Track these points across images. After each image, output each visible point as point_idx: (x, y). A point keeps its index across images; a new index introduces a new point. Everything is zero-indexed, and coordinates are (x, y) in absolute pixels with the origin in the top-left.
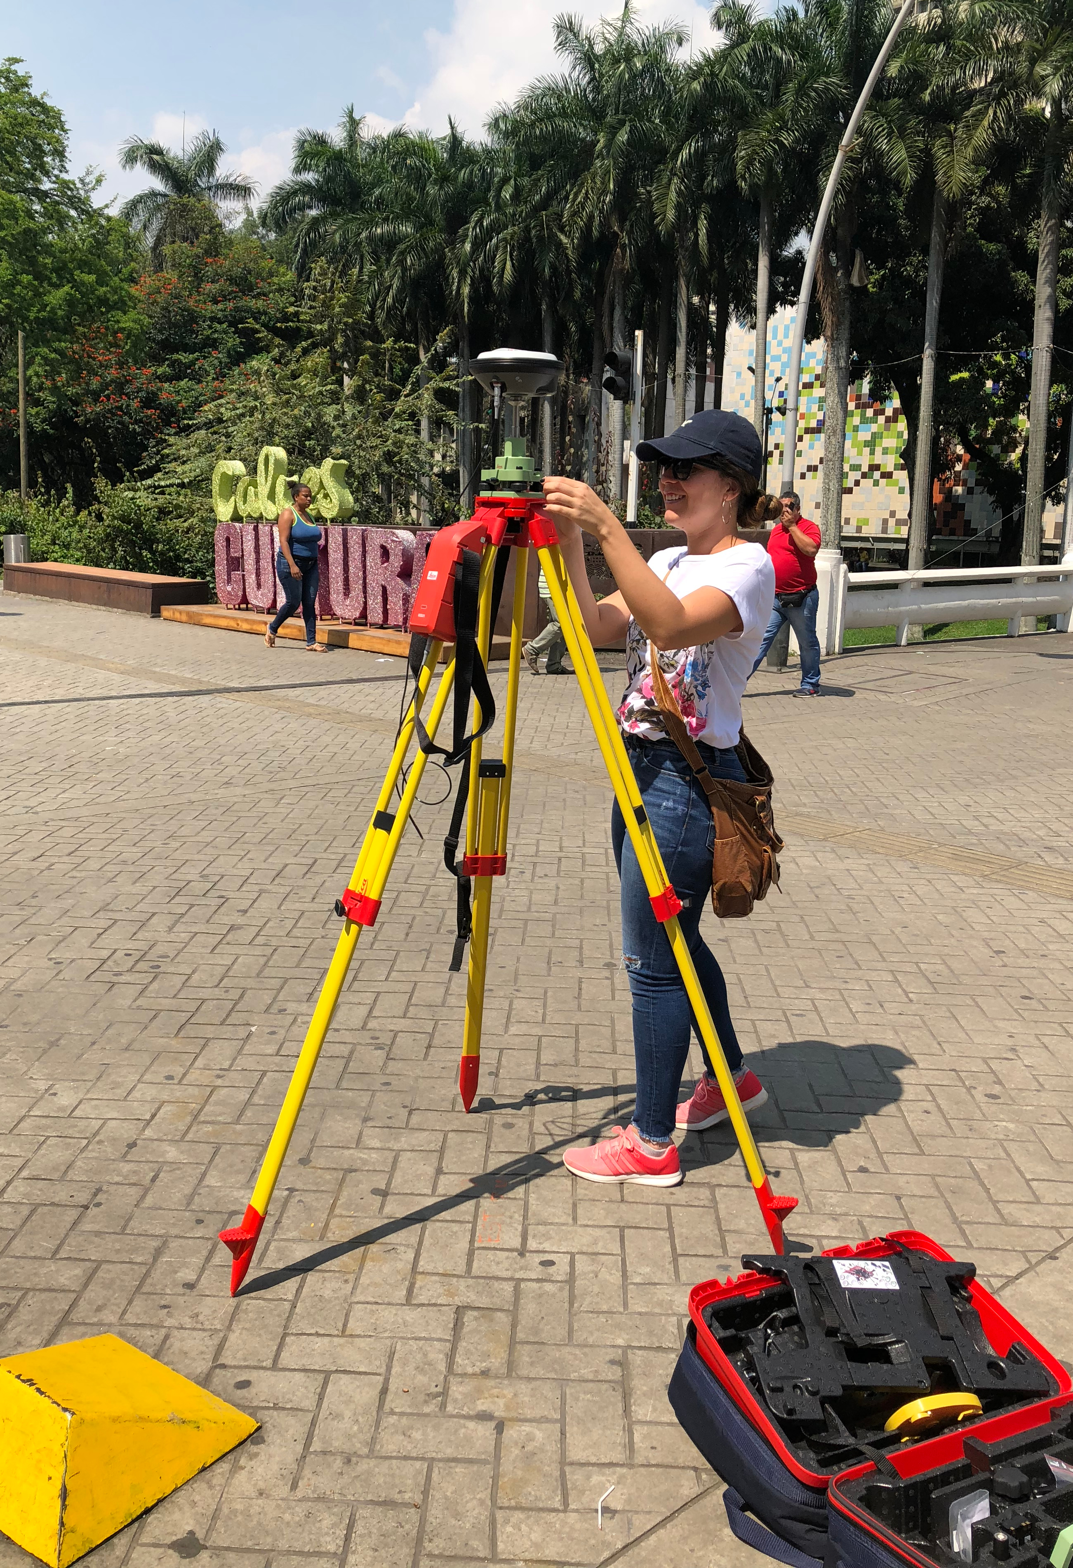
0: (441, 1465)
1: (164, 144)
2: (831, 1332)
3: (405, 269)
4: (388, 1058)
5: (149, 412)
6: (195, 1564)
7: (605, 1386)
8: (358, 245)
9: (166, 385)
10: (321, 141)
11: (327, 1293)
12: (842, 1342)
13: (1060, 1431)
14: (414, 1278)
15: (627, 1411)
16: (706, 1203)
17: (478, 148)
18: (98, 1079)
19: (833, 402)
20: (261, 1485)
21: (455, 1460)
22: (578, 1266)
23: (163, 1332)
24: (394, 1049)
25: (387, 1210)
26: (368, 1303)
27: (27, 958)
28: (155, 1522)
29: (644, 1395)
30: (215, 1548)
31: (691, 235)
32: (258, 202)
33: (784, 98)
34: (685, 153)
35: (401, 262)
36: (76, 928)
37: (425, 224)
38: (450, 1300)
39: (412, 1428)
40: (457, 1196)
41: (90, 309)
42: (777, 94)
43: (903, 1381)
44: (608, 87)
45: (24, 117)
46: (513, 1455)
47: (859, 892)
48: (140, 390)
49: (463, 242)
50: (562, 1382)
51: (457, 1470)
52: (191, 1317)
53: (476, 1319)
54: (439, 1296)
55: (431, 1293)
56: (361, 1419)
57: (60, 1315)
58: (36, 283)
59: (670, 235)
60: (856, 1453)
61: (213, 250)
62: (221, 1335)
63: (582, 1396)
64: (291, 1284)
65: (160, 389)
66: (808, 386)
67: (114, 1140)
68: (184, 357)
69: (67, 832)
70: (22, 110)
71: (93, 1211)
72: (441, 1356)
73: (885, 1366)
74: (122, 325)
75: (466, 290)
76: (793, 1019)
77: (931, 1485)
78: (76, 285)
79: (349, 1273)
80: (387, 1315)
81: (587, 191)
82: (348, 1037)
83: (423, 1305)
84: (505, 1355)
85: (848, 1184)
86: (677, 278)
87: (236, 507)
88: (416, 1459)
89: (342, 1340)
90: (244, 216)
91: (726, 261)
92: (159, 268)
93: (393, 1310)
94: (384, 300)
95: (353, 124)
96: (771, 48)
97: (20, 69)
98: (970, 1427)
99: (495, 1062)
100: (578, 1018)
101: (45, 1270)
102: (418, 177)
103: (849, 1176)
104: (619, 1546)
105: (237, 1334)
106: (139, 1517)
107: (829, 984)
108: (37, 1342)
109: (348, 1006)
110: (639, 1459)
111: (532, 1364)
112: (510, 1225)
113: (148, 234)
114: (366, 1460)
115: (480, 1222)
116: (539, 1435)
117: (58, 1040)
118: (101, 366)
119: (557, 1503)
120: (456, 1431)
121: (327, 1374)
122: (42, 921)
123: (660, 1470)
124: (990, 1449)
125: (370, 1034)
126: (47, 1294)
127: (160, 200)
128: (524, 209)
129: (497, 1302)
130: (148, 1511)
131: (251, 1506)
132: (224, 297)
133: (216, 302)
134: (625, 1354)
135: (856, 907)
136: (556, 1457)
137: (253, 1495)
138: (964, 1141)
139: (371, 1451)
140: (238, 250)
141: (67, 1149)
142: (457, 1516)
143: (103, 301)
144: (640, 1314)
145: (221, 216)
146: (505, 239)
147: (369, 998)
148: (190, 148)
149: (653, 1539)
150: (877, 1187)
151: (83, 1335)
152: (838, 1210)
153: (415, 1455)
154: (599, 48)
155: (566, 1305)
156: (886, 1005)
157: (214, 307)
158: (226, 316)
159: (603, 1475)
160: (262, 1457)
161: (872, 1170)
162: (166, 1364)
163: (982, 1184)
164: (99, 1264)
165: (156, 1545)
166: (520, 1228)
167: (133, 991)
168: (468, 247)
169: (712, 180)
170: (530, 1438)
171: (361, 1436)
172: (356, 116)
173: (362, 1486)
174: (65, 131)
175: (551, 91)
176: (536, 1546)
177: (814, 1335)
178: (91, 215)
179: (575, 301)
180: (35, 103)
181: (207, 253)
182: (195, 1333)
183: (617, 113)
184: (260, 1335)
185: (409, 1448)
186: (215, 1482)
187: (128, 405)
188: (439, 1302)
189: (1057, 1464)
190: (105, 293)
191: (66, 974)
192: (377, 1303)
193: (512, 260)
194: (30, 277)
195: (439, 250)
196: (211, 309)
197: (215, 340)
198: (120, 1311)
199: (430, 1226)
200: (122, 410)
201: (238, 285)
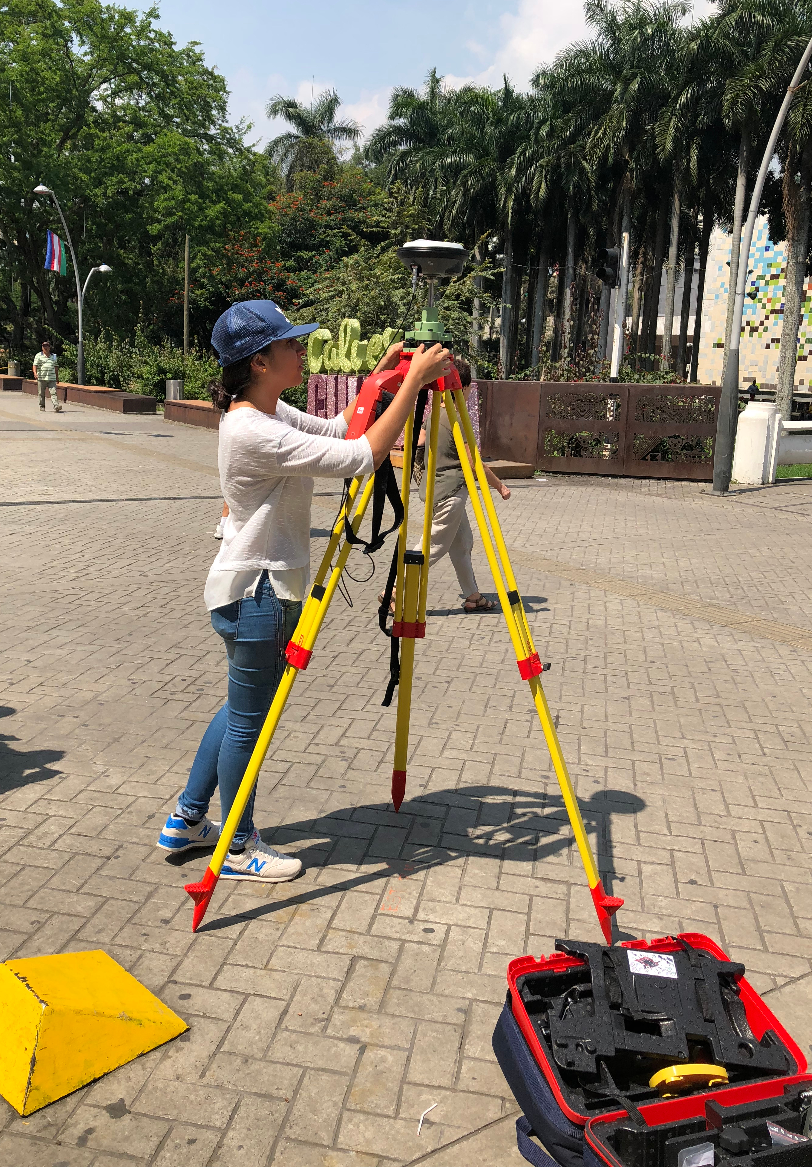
0: (312, 1072)
1: (298, 101)
2: (615, 1006)
3: (466, 190)
4: (349, 768)
5: (279, 294)
6: (119, 1123)
7: (449, 1027)
8: (432, 171)
9: (292, 275)
10: (410, 95)
11: (261, 937)
12: (622, 1015)
13: (786, 1105)
14: (327, 932)
15: (461, 1047)
16: (562, 896)
17: (525, 98)
18: (140, 767)
19: (791, 289)
20: (180, 1071)
21: (324, 1070)
22: (451, 934)
23: (139, 952)
24: (355, 762)
25: (320, 880)
26: (289, 947)
27: (114, 678)
28: (99, 1089)
29: (478, 1037)
30: (136, 1114)
31: (685, 161)
32: (364, 141)
33: (764, 52)
34: (683, 99)
35: (464, 184)
36: (153, 659)
37: (483, 154)
38: (349, 951)
39: (297, 1042)
40: (374, 874)
41: (238, 219)
42: (758, 50)
43: (668, 1050)
44: (626, 48)
45: (198, 83)
46: (367, 1072)
47: (744, 668)
48: (273, 278)
49: (511, 168)
50: (417, 1021)
51: (323, 1077)
52: (161, 944)
53: (365, 966)
54: (342, 947)
55: (336, 944)
56: (262, 1031)
57: (72, 933)
58: (200, 201)
59: (668, 161)
60: (613, 1103)
61: (329, 176)
62: (179, 959)
63: (429, 1033)
64: (237, 928)
65: (287, 278)
66: (775, 277)
67: (140, 812)
68: (305, 254)
69: (164, 591)
70: (197, 78)
71: (113, 861)
72: (333, 991)
73: (654, 1038)
74: (260, 231)
75: (511, 204)
76: (665, 762)
77: (670, 1134)
78: (229, 202)
79: (282, 923)
80: (301, 957)
81: (605, 129)
82: (323, 749)
83: (329, 952)
84: (380, 997)
85: (678, 892)
86: (672, 196)
87: (323, 363)
88: (296, 1066)
89: (263, 972)
90: (352, 151)
91: (711, 181)
92: (290, 189)
93: (306, 953)
94: (450, 212)
95: (435, 81)
96: (754, 16)
97: (197, 49)
98: (715, 1091)
99: (427, 777)
100: (498, 749)
101: (69, 900)
102: (479, 121)
103: (680, 886)
104: (429, 1150)
105: (190, 960)
106: (89, 1084)
107: (702, 737)
108: (52, 950)
109: (329, 727)
110: (461, 1086)
111: (398, 1005)
112: (408, 899)
113: (284, 165)
114: (260, 1062)
115: (386, 895)
116: (390, 1058)
117: (120, 737)
118: (247, 260)
119: (391, 1112)
120: (330, 1048)
121: (247, 996)
122: (130, 652)
123: (476, 1096)
124: (724, 1111)
125: (341, 749)
126: (67, 917)
127: (294, 140)
128: (557, 142)
129: (384, 956)
130: (96, 1081)
131: (168, 1086)
132: (336, 210)
133: (329, 214)
134: (470, 1005)
135: (738, 679)
136: (399, 1077)
137: (172, 1078)
138: (781, 867)
139: (265, 1056)
140: (346, 177)
141: (106, 816)
142: (315, 1112)
143: (247, 214)
144: (489, 975)
145: (336, 152)
146: (541, 166)
147: (345, 723)
148: (316, 103)
149: (456, 1147)
150: (700, 897)
151: (84, 949)
152: (665, 912)
153: (295, 1062)
154: (620, 19)
155: (435, 963)
156: (742, 756)
157: (328, 218)
158: (336, 224)
159: (432, 1094)
160: (186, 1051)
161: (700, 883)
162: (135, 976)
163: (788, 902)
164: (108, 899)
165: (95, 1106)
166: (415, 902)
167: (181, 706)
168: (513, 171)
169: (703, 119)
170: (383, 1060)
171: (260, 1044)
172: (438, 76)
173: (251, 1081)
174: (228, 93)
175: (583, 53)
176: (367, 1141)
177: (602, 1007)
178: (243, 152)
179: (593, 212)
180: (206, 72)
181: (325, 178)
182: (161, 956)
183: (632, 67)
184: (206, 962)
185: (291, 1057)
186: (148, 1065)
187: (265, 289)
188: (341, 951)
189: (776, 1130)
190: (249, 208)
191: (137, 691)
192: (295, 948)
193: (546, 182)
194: (197, 196)
195: (492, 174)
196: (325, 219)
197: (328, 242)
198: (113, 934)
199: (349, 893)
200: (260, 293)
201: (345, 201)
